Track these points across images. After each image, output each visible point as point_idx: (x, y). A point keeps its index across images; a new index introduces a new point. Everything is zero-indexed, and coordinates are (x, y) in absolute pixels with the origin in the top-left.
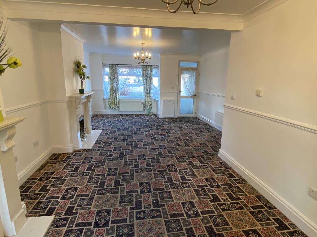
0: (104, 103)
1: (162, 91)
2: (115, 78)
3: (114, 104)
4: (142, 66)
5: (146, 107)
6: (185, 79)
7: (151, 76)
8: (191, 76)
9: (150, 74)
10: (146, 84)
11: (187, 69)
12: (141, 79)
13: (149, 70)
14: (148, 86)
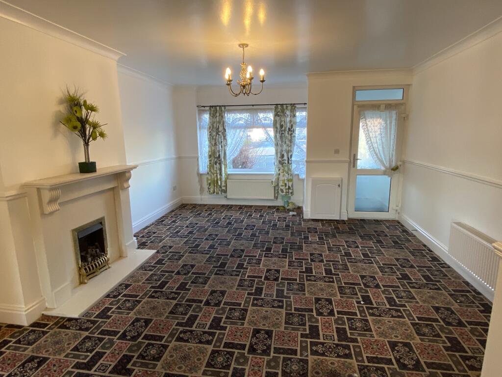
0: (201, 181)
1: (309, 160)
2: (220, 133)
3: (217, 184)
4: (273, 107)
5: (280, 192)
6: (370, 129)
7: (292, 126)
8: (386, 123)
9: (291, 121)
10: (280, 142)
11: (375, 107)
12: (271, 132)
13: (288, 113)
14: (285, 147)
